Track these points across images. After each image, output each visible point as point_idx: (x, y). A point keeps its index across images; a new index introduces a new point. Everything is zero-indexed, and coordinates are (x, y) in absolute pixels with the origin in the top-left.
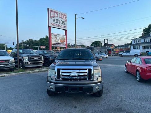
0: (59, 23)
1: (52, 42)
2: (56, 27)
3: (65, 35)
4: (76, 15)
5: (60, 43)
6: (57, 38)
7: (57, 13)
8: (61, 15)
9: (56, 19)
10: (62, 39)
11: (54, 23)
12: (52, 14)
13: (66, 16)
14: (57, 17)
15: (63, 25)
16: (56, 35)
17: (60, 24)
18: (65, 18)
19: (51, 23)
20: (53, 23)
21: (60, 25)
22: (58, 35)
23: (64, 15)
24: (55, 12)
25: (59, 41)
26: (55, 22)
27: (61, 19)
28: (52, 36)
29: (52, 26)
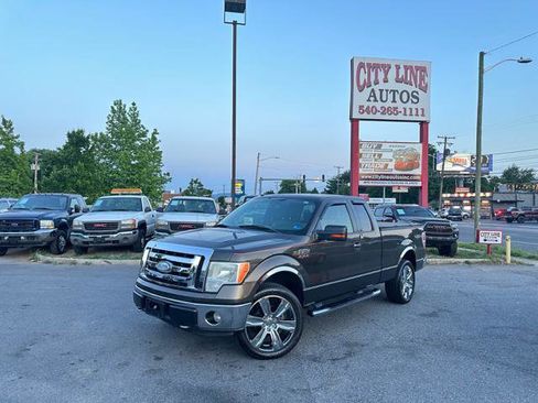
0: (394, 101)
1: (361, 171)
2: (378, 116)
3: (421, 142)
4: (482, 54)
5: (395, 172)
6: (380, 155)
7: (386, 68)
8: (402, 72)
9: (381, 91)
10: (404, 159)
11: (371, 104)
12: (363, 76)
13: (423, 70)
14: (386, 81)
15: (409, 105)
16: (379, 147)
17: (399, 104)
18: (422, 79)
19: (361, 107)
20: (366, 104)
21: (395, 108)
22: (384, 146)
23: (417, 68)
24: (375, 67)
25: (391, 165)
26: (376, 100)
27: (401, 87)
28: (361, 151)
29: (365, 116)
